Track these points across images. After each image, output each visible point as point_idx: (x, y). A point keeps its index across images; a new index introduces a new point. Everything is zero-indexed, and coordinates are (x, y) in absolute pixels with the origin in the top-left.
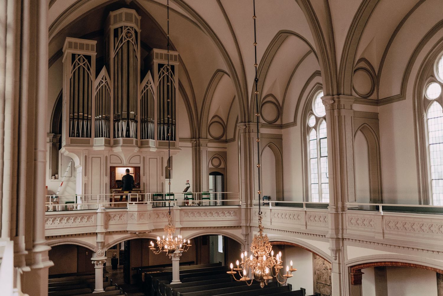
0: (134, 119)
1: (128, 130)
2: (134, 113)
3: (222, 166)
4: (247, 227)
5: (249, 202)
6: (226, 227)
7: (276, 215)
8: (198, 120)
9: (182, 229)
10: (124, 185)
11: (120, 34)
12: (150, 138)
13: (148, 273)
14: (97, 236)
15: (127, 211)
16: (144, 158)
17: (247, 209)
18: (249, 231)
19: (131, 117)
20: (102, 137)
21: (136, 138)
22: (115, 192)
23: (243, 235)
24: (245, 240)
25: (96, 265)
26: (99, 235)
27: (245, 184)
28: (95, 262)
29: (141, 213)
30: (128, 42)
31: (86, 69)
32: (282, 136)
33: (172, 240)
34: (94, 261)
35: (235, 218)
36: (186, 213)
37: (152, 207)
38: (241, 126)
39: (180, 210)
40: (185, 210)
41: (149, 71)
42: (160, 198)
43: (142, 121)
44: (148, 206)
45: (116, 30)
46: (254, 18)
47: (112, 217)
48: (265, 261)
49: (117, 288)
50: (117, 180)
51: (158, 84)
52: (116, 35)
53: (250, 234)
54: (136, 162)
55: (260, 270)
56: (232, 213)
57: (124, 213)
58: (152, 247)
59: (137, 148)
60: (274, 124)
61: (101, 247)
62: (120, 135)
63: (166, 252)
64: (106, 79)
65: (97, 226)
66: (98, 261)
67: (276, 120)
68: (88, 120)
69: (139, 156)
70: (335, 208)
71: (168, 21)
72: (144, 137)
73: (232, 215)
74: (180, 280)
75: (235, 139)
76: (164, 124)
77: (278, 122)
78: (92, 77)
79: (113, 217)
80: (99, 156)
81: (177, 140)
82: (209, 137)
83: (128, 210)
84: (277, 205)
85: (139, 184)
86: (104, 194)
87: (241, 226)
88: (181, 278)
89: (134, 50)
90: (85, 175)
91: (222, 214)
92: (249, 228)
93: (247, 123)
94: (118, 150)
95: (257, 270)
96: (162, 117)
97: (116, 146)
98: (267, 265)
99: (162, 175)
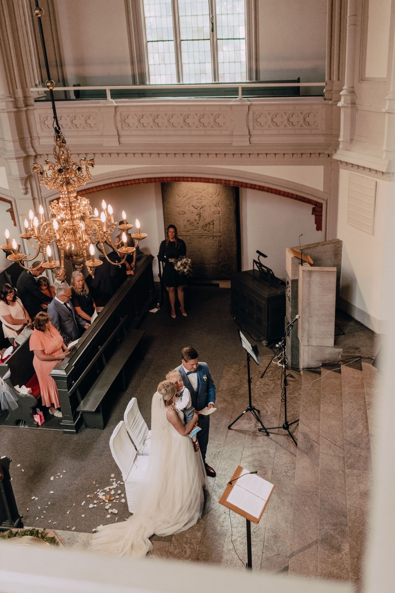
70: (11, 101)
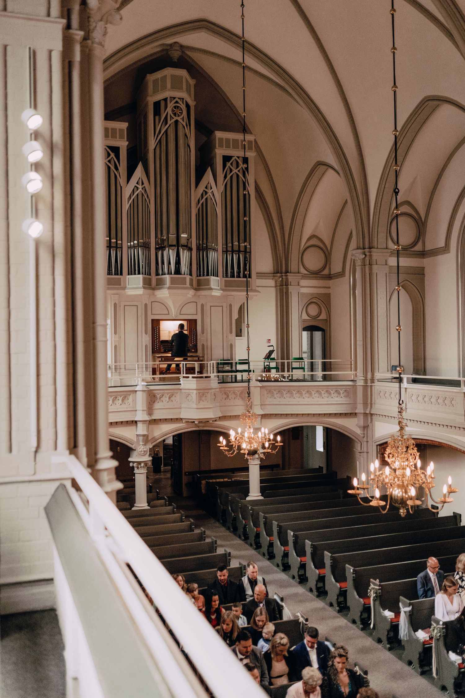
0: (186, 246)
1: (178, 263)
2: (186, 236)
3: (323, 316)
4: (365, 414)
5: (369, 376)
6: (332, 414)
7: (414, 398)
8: (285, 245)
9: (264, 416)
10: (175, 348)
11: (164, 110)
12: (211, 275)
13: (211, 481)
14: (137, 426)
15: (181, 389)
16: (202, 306)
17: (365, 387)
18: (369, 422)
19: (183, 242)
20: (139, 273)
21: (191, 274)
22: (160, 359)
23: (360, 427)
24: (362, 435)
25: (136, 469)
26: (140, 425)
27: (363, 347)
28: (135, 465)
29: (202, 391)
30: (176, 122)
31: (112, 167)
32: (424, 269)
33: (253, 436)
34: (134, 462)
35: (346, 401)
36: (270, 391)
37: (219, 383)
38: (357, 255)
39: (260, 387)
40: (269, 388)
41: (209, 168)
42: (228, 368)
43: (198, 249)
44: (212, 381)
45: (157, 105)
46: (393, 89)
47: (158, 398)
48: (408, 477)
49: (167, 503)
50: (162, 340)
51: (222, 188)
52: (157, 112)
53: (370, 425)
54: (191, 312)
55: (400, 490)
56: (341, 392)
57: (175, 391)
58: (222, 445)
59: (193, 290)
60: (411, 250)
61: (143, 442)
62: (166, 270)
63: (245, 454)
64: (143, 184)
65: (136, 410)
66: (139, 463)
67: (414, 244)
68: (116, 247)
69: (196, 303)
71: (244, 90)
72: (202, 273)
73: (342, 395)
74: (261, 494)
75: (345, 273)
76: (233, 251)
77: (418, 247)
78: (122, 180)
79: (160, 398)
80: (136, 303)
81: (252, 277)
82: (303, 270)
83: (182, 387)
84: (415, 381)
85: (195, 346)
86: (144, 363)
87: (356, 413)
88: (263, 491)
89: (186, 135)
90: (115, 333)
91: (326, 395)
92: (369, 416)
93: (367, 250)
94: (163, 294)
95: (396, 489)
96: (229, 240)
97: (160, 289)
98: (412, 482)
99: (231, 333)
